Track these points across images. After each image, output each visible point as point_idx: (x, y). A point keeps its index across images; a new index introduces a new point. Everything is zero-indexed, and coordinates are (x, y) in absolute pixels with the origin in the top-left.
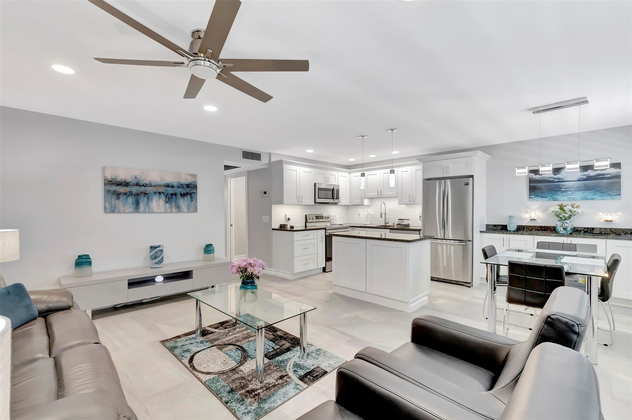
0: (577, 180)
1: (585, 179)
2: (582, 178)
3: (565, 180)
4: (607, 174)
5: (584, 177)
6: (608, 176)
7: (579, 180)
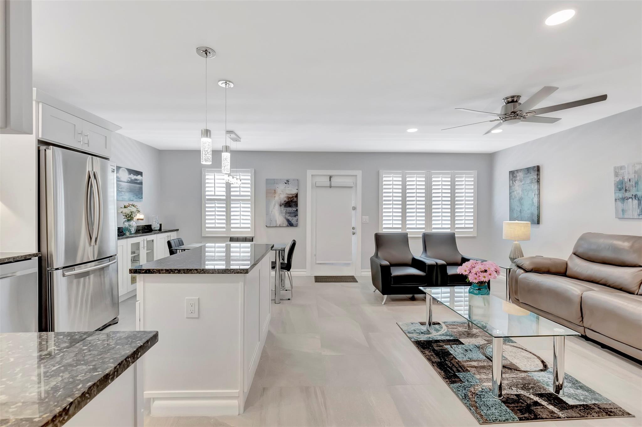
0: (126, 181)
1: (130, 181)
2: (129, 181)
3: (121, 180)
4: (138, 180)
5: (130, 180)
6: (138, 181)
7: (127, 182)
